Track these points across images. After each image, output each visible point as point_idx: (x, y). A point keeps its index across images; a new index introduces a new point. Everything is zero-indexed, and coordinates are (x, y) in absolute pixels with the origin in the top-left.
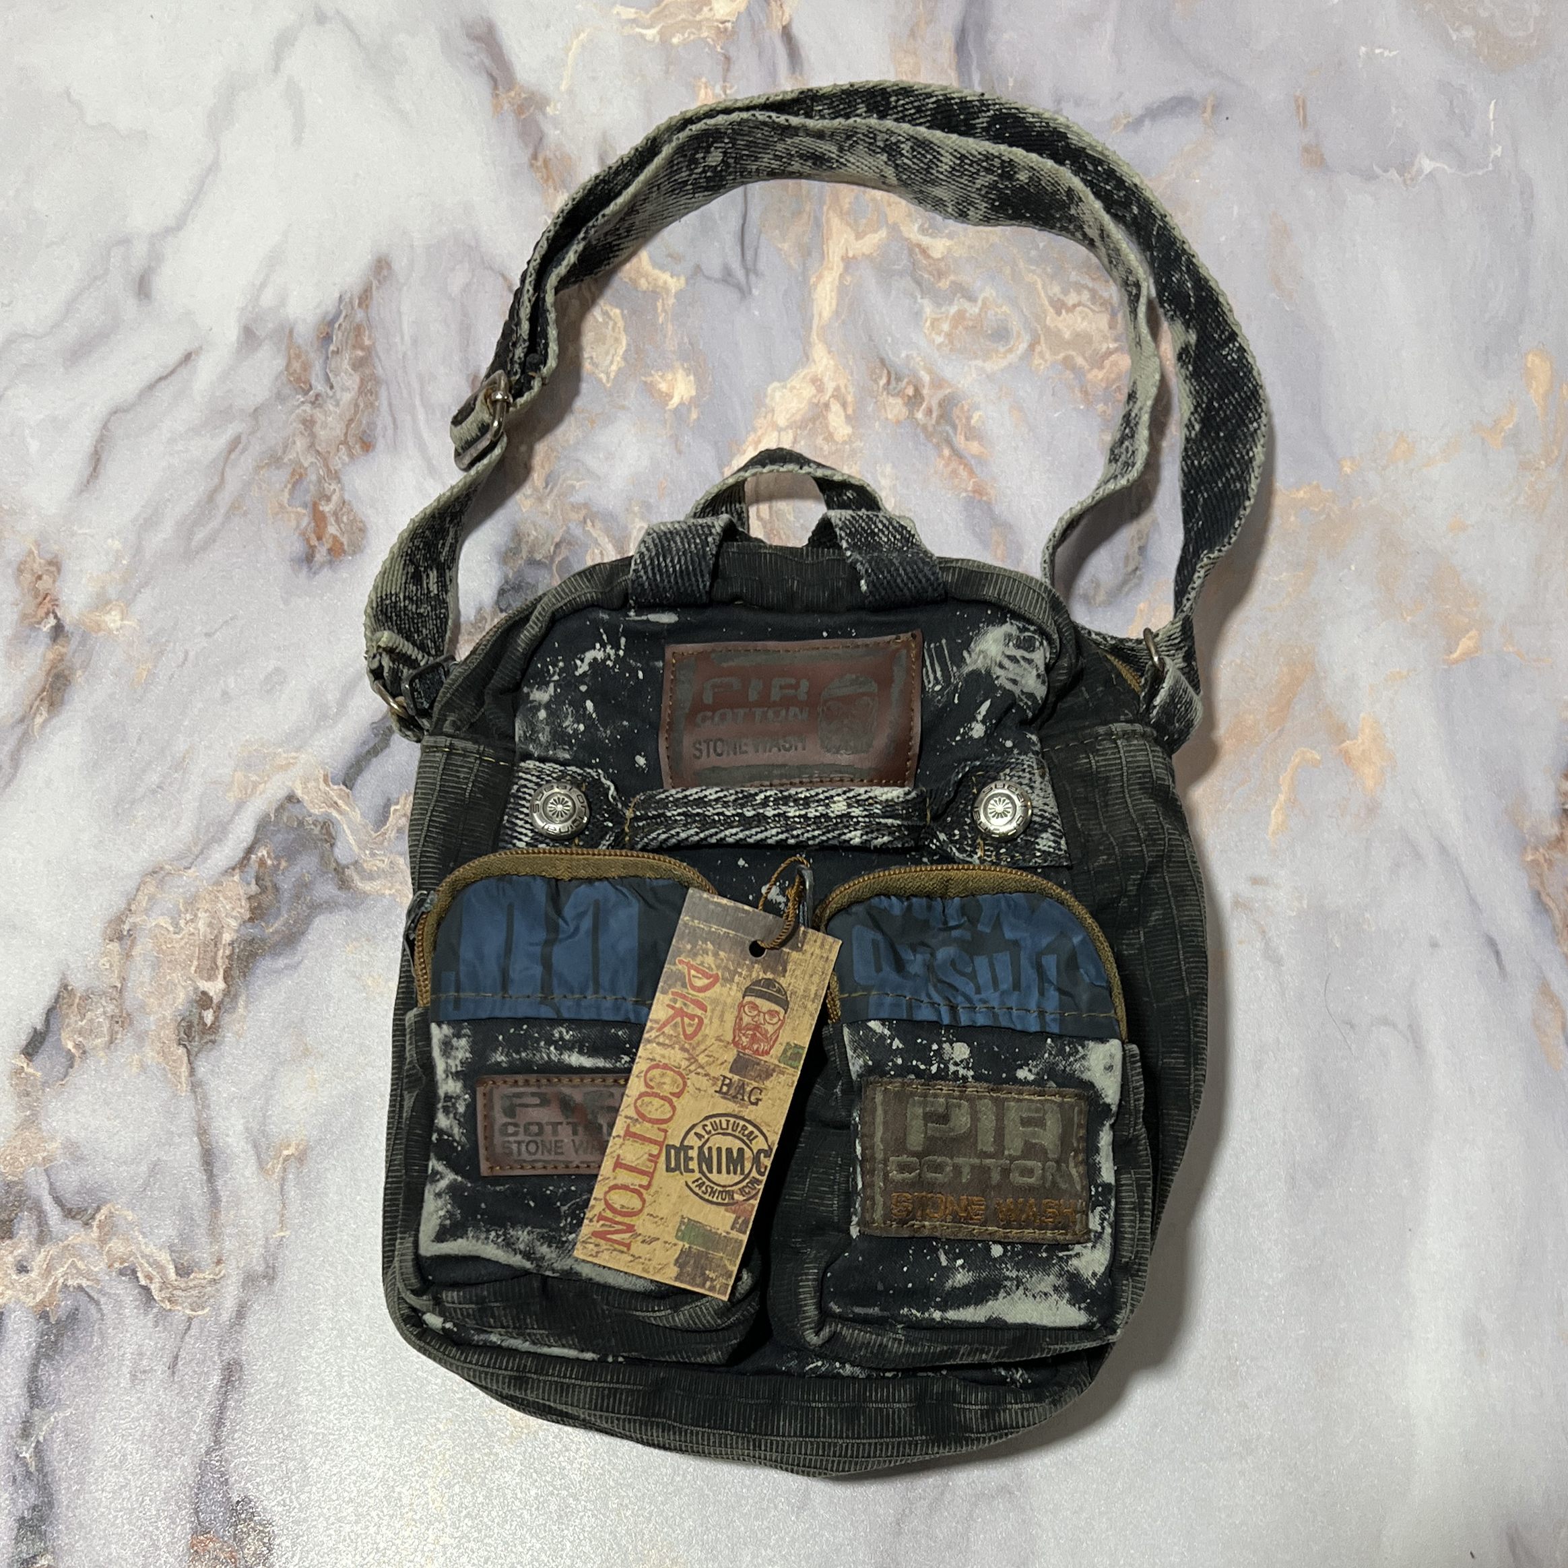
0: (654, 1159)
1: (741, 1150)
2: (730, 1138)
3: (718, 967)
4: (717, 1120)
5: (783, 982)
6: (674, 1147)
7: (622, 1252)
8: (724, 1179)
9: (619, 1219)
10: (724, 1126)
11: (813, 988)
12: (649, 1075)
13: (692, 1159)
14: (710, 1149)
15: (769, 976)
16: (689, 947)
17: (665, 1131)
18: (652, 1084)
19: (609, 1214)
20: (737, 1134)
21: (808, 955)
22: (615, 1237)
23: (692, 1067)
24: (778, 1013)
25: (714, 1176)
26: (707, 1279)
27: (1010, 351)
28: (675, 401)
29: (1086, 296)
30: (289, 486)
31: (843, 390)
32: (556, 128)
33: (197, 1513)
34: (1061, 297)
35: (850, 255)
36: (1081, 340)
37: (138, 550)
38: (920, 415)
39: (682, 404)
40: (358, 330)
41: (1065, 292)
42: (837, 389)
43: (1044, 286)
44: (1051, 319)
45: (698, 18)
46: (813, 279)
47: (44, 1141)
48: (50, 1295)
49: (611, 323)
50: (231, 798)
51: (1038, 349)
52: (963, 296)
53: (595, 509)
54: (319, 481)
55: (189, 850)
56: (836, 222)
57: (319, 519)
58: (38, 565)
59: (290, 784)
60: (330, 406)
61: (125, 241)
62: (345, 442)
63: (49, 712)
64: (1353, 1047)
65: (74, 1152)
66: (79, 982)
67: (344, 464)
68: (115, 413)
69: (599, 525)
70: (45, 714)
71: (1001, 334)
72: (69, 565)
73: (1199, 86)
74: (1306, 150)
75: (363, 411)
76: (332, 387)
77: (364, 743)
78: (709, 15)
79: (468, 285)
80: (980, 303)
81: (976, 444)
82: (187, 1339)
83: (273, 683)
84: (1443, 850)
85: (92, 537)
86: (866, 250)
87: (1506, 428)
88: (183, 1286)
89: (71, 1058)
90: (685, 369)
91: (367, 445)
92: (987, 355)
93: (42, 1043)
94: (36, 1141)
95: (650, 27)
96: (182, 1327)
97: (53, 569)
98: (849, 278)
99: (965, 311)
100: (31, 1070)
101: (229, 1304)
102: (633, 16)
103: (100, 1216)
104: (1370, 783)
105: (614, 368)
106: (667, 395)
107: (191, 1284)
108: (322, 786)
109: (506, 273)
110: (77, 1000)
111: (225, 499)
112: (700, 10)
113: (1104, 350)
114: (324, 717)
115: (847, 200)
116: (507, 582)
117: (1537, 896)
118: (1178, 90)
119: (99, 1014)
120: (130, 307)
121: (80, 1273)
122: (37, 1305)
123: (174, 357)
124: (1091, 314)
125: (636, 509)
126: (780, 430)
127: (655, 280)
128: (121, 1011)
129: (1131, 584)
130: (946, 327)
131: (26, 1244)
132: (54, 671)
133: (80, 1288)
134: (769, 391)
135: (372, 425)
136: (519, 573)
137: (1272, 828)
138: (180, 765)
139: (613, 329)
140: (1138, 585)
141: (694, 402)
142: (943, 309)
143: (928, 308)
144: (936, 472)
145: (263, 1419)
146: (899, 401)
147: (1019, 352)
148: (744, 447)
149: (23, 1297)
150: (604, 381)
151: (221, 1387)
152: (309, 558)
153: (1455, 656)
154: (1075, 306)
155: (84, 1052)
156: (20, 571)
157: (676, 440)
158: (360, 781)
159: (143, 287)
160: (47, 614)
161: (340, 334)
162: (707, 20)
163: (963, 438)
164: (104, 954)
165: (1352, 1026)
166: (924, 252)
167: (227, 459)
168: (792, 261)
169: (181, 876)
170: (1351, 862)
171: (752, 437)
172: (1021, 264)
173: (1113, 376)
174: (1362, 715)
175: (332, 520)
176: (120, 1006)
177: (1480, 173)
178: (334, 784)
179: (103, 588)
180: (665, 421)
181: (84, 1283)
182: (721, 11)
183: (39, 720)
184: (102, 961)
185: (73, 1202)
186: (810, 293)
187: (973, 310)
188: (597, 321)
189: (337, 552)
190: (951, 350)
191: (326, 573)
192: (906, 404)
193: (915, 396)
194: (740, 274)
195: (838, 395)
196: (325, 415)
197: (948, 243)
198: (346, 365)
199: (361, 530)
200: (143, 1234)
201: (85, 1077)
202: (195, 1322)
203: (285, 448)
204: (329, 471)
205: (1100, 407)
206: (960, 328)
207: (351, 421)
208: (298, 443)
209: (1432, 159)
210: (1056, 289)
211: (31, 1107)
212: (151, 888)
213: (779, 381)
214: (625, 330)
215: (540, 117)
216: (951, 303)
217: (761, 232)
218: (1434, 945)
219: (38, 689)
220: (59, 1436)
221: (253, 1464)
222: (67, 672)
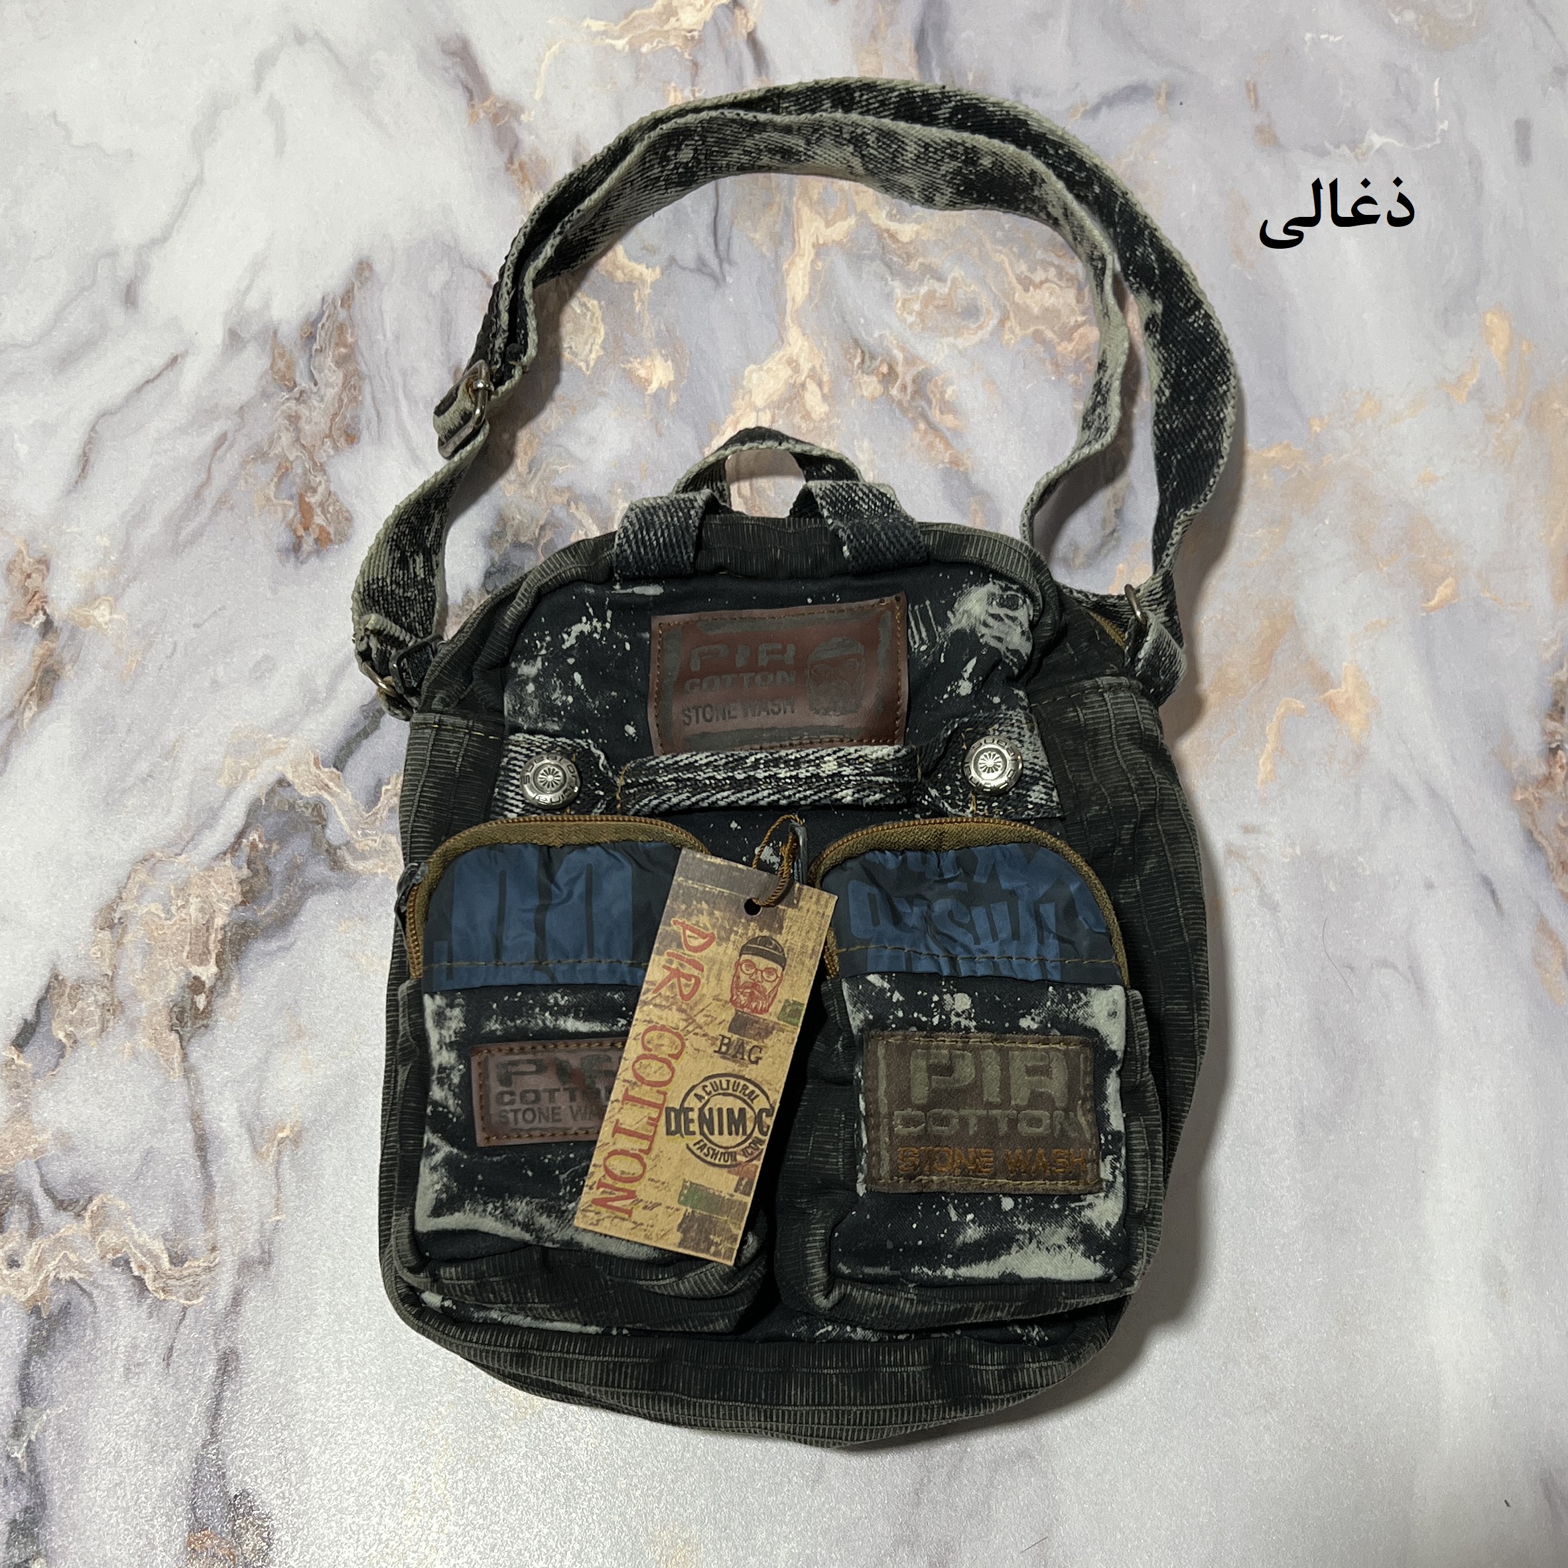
0: (654, 1122)
1: (742, 1111)
2: (731, 1098)
3: (714, 926)
4: (717, 1080)
5: (780, 939)
6: (673, 1109)
7: (623, 1219)
8: (727, 1140)
9: (620, 1185)
10: (725, 1086)
11: (810, 945)
12: (646, 1037)
13: (692, 1121)
14: (711, 1110)
15: (766, 933)
16: (683, 907)
17: (665, 1094)
18: (650, 1046)
19: (609, 1181)
20: (737, 1093)
21: (805, 910)
22: (616, 1204)
23: (690, 1028)
24: (775, 970)
25: (716, 1138)
26: (711, 1243)
27: (981, 327)
28: (654, 386)
29: (1052, 272)
30: (276, 480)
31: (818, 369)
32: (531, 134)
33: (194, 1509)
34: (1029, 274)
35: (821, 242)
36: (1050, 314)
37: (127, 546)
38: (894, 392)
39: (660, 388)
40: (341, 328)
41: (1032, 270)
42: (813, 369)
43: (1011, 264)
44: (1019, 295)
45: (666, 28)
46: (785, 266)
47: (35, 1133)
48: (41, 1289)
49: (589, 314)
50: (222, 783)
51: (1008, 324)
52: (933, 277)
53: (578, 492)
54: (305, 474)
55: (180, 836)
56: (806, 212)
57: (306, 511)
58: (27, 563)
59: (279, 768)
60: (315, 402)
61: (113, 254)
62: (329, 436)
63: (38, 706)
64: (1355, 990)
65: (67, 1145)
66: (69, 972)
67: (329, 457)
68: (103, 415)
69: (582, 506)
70: (35, 709)
71: (971, 312)
72: (57, 563)
73: (1152, 74)
74: (1259, 130)
75: (347, 406)
76: (316, 384)
77: (354, 726)
78: (677, 25)
79: (447, 283)
80: (949, 283)
81: (951, 417)
82: (182, 1329)
83: (262, 670)
84: (1433, 794)
85: (81, 535)
86: (836, 237)
87: (1470, 383)
88: (177, 1275)
89: (62, 1047)
90: (662, 356)
91: (352, 438)
92: (958, 333)
93: (32, 1034)
94: (27, 1134)
95: (619, 37)
96: (177, 1317)
97: (43, 567)
98: (820, 264)
99: (935, 291)
100: (20, 1062)
101: (224, 1292)
102: (603, 28)
103: (93, 1207)
104: (1355, 730)
105: (593, 356)
106: (647, 380)
107: (185, 1273)
108: (313, 769)
109: (485, 271)
110: (68, 990)
111: (211, 495)
112: (668, 20)
113: (1072, 323)
114: (315, 701)
115: (816, 191)
116: (493, 565)
117: (1529, 834)
118: (1133, 79)
119: (91, 1001)
120: (117, 316)
121: (72, 1266)
122: (28, 1300)
123: (159, 361)
124: (1057, 289)
125: (619, 490)
126: (758, 411)
127: (632, 271)
128: (113, 999)
129: (1110, 546)
130: (917, 307)
131: (18, 1239)
132: (43, 666)
133: (72, 1281)
134: (746, 373)
135: (356, 418)
136: (505, 556)
137: (1260, 777)
138: (170, 754)
139: (591, 320)
140: (1116, 547)
141: (672, 386)
142: (913, 290)
143: (898, 288)
144: (913, 445)
145: (260, 1409)
146: (874, 379)
147: (989, 329)
148: (723, 428)
149: (14, 1292)
150: (584, 369)
151: (217, 1377)
152: (296, 548)
153: (1432, 603)
154: (1042, 283)
155: (75, 1042)
156: (9, 571)
157: (656, 424)
158: (350, 762)
159: (130, 297)
160: (36, 611)
161: (323, 334)
162: (675, 29)
163: (937, 412)
164: (95, 943)
165: (1352, 969)
166: (893, 236)
167: (214, 455)
168: (764, 250)
169: (173, 863)
170: (1341, 807)
171: (731, 418)
172: (988, 246)
173: (1082, 348)
174: (1345, 664)
175: (318, 511)
176: (111, 994)
177: (1429, 146)
178: (325, 766)
179: (91, 583)
180: (645, 405)
181: (76, 1275)
182: (688, 21)
183: (28, 714)
184: (93, 950)
185: (63, 1193)
186: (783, 280)
187: (943, 289)
188: (575, 313)
189: (324, 541)
190: (923, 329)
191: (314, 561)
192: (880, 382)
193: (889, 374)
194: (713, 262)
195: (813, 375)
196: (310, 410)
197: (916, 227)
198: (329, 362)
199: (347, 519)
200: (137, 1224)
201: (77, 1066)
202: (190, 1313)
203: (271, 443)
204: (315, 463)
205: (1071, 377)
206: (931, 307)
207: (336, 414)
208: (283, 438)
209: (1380, 133)
210: (1023, 267)
211: (21, 1099)
212: (142, 876)
213: (755, 363)
214: (603, 320)
215: (515, 125)
216: (921, 282)
217: (732, 223)
218: (1430, 886)
219: (28, 682)
220: (51, 1435)
221: (251, 1455)
222: (56, 667)
